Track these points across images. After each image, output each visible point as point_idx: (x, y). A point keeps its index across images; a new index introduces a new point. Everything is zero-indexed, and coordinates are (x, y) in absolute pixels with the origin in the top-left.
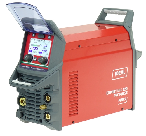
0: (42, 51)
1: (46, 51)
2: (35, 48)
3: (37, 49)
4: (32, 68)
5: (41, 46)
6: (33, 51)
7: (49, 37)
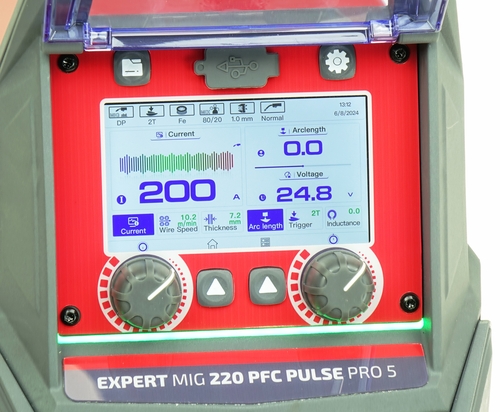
0: (271, 204)
1: (325, 193)
2: (177, 191)
3: (203, 190)
4: (236, 378)
5: (244, 159)
6: (165, 220)
7: (337, 63)
